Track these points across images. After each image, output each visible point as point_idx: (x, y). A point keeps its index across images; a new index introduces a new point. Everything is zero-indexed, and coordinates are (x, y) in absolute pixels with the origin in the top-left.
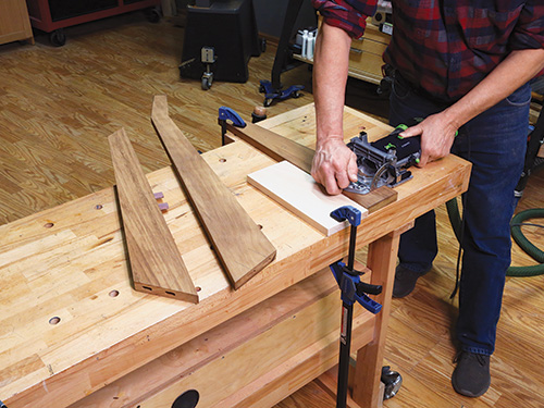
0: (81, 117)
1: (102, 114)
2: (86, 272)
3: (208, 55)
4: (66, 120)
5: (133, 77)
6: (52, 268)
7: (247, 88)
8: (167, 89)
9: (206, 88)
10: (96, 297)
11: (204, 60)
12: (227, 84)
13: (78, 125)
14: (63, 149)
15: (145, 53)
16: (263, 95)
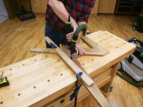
0: (109, 28)
2: (55, 68)
3: (135, 24)
4: (106, 27)
5: (124, 25)
6: (47, 67)
8: (128, 29)
10: (57, 75)
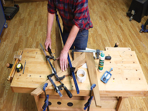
0: (103, 17)
1: (107, 18)
3: (133, 12)
4: (100, 17)
5: (118, 11)
7: (139, 25)
8: (122, 17)
9: (130, 21)
11: (132, 13)
12: (135, 21)
13: (101, 19)
14: (96, 24)
15: (123, 5)
16: (141, 28)
